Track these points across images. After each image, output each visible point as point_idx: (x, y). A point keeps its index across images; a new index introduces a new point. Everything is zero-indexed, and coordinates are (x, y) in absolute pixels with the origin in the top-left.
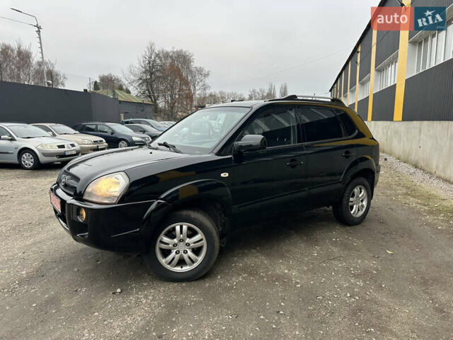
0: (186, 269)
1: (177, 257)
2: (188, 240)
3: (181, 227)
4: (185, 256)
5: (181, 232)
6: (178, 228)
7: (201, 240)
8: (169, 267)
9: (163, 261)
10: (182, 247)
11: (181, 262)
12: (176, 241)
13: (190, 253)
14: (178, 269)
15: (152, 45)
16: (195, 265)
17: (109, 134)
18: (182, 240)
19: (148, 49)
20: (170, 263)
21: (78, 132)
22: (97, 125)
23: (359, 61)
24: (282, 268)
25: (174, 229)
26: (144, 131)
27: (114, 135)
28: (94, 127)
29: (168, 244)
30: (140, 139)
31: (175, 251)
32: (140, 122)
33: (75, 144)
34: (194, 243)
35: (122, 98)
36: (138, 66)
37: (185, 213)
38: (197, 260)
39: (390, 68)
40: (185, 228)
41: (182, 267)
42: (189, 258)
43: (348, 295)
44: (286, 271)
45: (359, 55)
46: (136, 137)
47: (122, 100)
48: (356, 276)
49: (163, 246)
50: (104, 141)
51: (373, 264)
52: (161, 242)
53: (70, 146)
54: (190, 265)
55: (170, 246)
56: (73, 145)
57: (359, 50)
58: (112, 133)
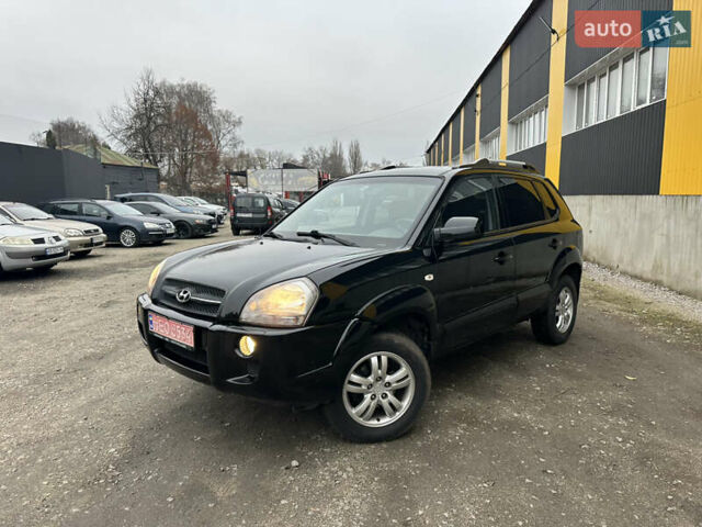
0: (385, 421)
1: (373, 404)
2: (388, 378)
3: (379, 358)
4: (385, 402)
5: (380, 368)
6: (374, 360)
7: (407, 376)
8: (361, 421)
9: (353, 412)
10: (379, 389)
11: (379, 412)
12: (371, 379)
13: (391, 397)
14: (374, 423)
15: (149, 73)
16: (399, 415)
17: (103, 219)
18: (380, 379)
19: (142, 79)
20: (361, 416)
21: (51, 216)
22: (80, 205)
23: (478, 108)
24: (508, 412)
25: (368, 362)
26: (158, 213)
27: (111, 221)
28: (74, 208)
29: (359, 385)
30: (157, 226)
31: (369, 395)
32: (146, 198)
33: (61, 237)
34: (398, 381)
35: (107, 158)
36: (125, 106)
37: (385, 337)
38: (401, 407)
39: (531, 119)
40: (384, 359)
41: (379, 420)
42: (391, 404)
43: (620, 440)
44: (516, 415)
45: (479, 100)
46: (151, 223)
47: (106, 162)
48: (611, 413)
49: (353, 389)
50: (101, 230)
51: (620, 395)
52: (351, 383)
53: (54, 241)
54: (391, 416)
55: (363, 387)
56: (57, 239)
57: (479, 92)
58: (109, 218)
